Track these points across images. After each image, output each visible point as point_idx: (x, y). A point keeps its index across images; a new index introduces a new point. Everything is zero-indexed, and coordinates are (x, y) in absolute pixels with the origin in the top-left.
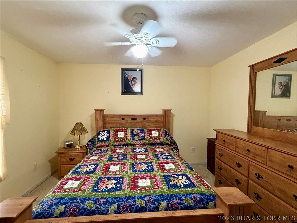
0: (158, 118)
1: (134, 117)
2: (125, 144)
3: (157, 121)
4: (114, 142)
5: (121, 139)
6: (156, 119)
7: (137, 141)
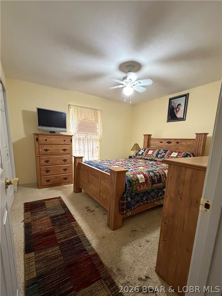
0: (191, 142)
1: (169, 140)
2: (151, 159)
3: (189, 146)
4: (145, 157)
5: (149, 156)
6: (189, 143)
7: (158, 158)
